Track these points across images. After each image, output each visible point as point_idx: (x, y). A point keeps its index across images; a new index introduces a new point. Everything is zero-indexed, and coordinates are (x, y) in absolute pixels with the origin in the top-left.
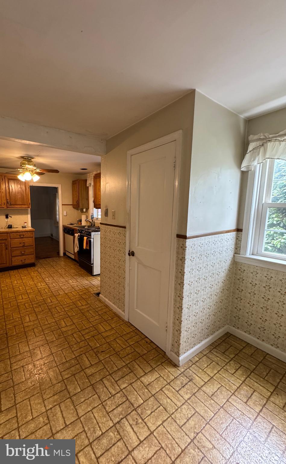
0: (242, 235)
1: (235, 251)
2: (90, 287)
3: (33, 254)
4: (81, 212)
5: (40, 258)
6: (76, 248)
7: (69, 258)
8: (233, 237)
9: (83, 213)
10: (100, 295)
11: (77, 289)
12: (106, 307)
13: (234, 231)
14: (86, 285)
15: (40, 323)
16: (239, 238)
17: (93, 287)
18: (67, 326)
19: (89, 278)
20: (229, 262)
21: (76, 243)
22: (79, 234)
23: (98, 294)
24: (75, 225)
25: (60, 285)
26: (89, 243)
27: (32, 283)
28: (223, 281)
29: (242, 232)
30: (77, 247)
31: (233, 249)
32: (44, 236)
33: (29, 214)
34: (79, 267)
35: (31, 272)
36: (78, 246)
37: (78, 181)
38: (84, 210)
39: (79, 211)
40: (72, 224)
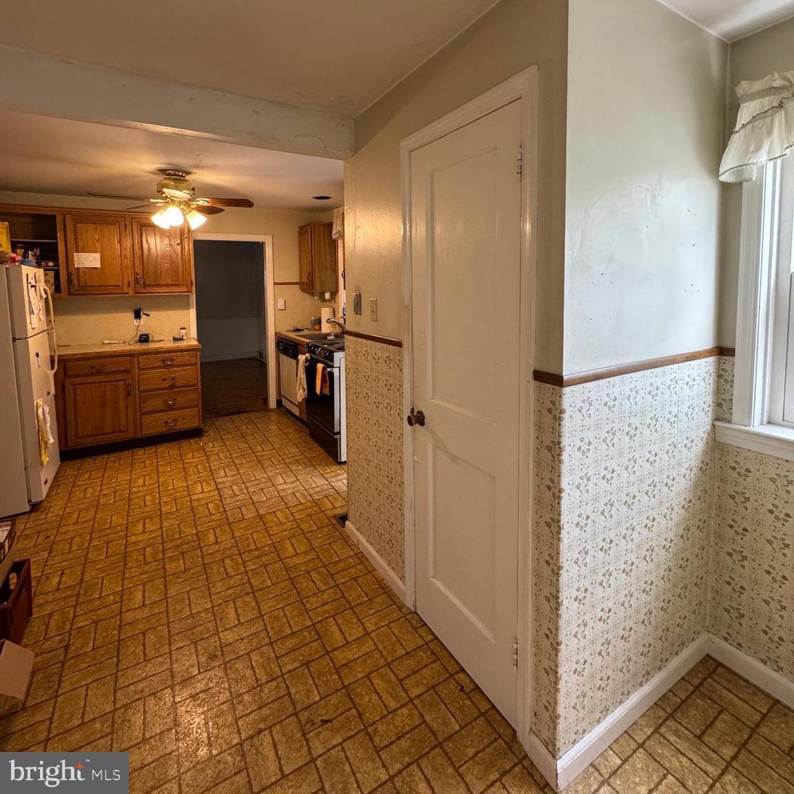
0: (733, 364)
1: (717, 412)
2: (327, 497)
3: (196, 406)
4: (320, 302)
5: (219, 414)
6: (301, 391)
7: (289, 415)
8: (706, 373)
9: (325, 303)
10: (347, 522)
11: (292, 501)
12: (359, 559)
13: (708, 353)
14: (318, 489)
15: (238, 547)
16: (727, 373)
17: (336, 496)
18: (297, 554)
19: (329, 471)
20: (699, 447)
21: (301, 378)
22: (307, 355)
23: (343, 519)
24: (306, 332)
25: (251, 490)
26: (329, 378)
27: (181, 484)
28: (684, 503)
29: (734, 356)
30: (303, 388)
31: (710, 405)
32: (241, 357)
33: (193, 307)
34: (310, 439)
35: (208, 442)
36: (306, 387)
37: (312, 225)
38: (327, 296)
39: (316, 298)
40: (298, 330)
